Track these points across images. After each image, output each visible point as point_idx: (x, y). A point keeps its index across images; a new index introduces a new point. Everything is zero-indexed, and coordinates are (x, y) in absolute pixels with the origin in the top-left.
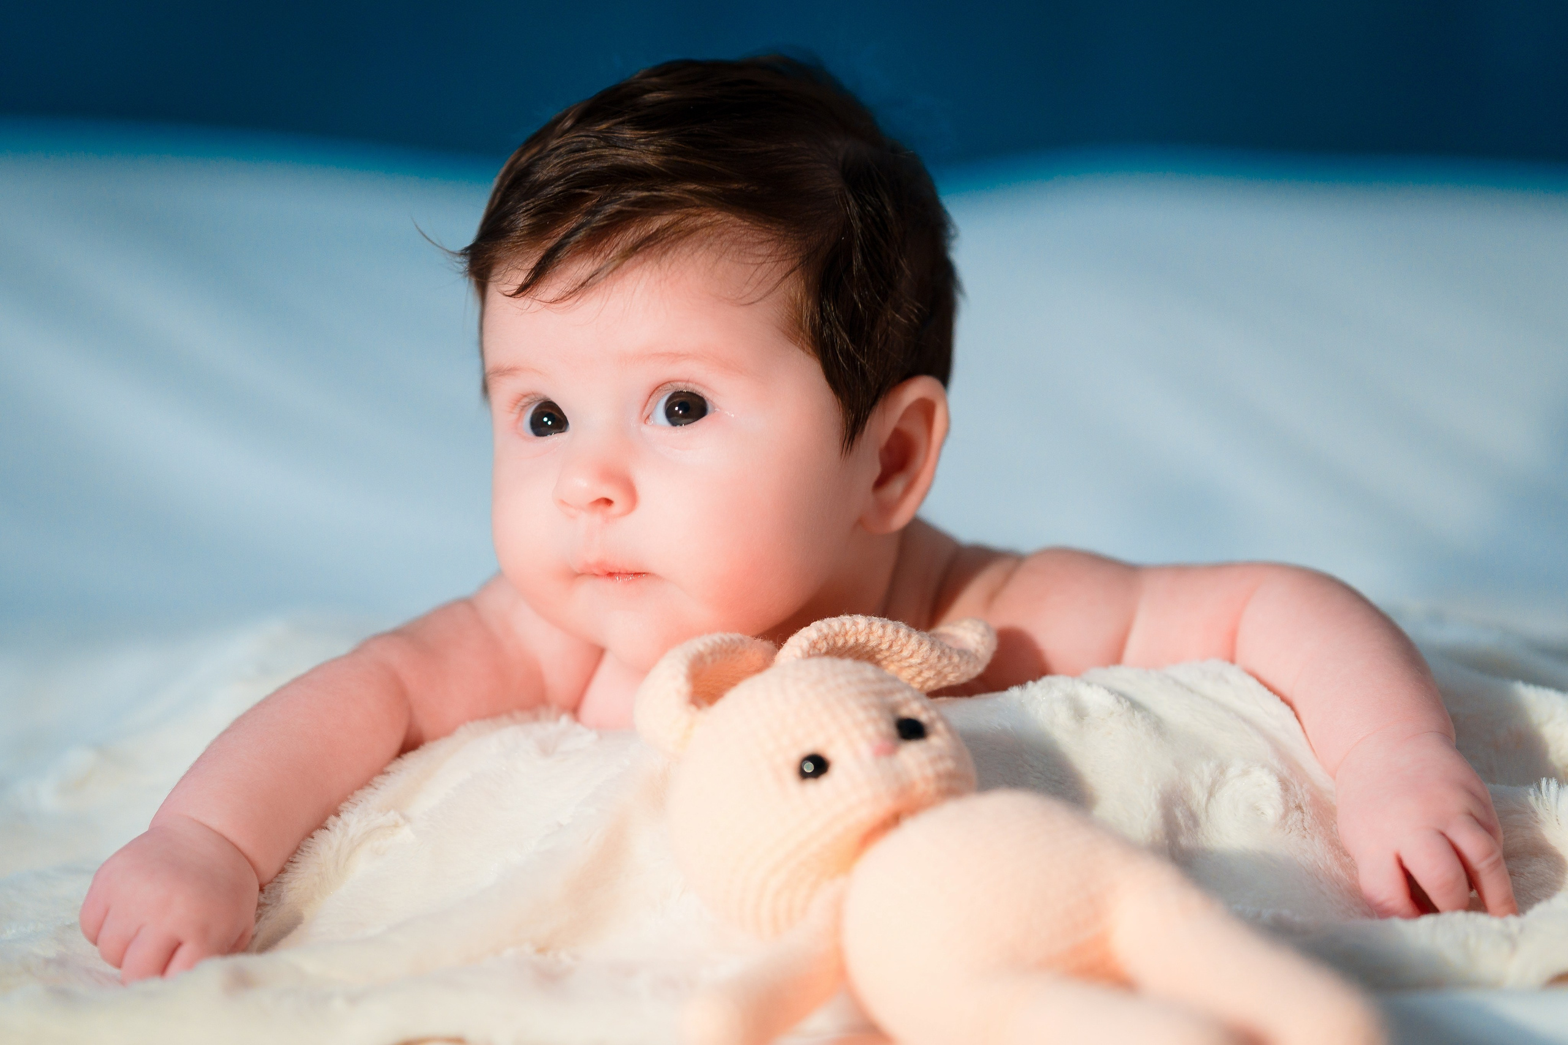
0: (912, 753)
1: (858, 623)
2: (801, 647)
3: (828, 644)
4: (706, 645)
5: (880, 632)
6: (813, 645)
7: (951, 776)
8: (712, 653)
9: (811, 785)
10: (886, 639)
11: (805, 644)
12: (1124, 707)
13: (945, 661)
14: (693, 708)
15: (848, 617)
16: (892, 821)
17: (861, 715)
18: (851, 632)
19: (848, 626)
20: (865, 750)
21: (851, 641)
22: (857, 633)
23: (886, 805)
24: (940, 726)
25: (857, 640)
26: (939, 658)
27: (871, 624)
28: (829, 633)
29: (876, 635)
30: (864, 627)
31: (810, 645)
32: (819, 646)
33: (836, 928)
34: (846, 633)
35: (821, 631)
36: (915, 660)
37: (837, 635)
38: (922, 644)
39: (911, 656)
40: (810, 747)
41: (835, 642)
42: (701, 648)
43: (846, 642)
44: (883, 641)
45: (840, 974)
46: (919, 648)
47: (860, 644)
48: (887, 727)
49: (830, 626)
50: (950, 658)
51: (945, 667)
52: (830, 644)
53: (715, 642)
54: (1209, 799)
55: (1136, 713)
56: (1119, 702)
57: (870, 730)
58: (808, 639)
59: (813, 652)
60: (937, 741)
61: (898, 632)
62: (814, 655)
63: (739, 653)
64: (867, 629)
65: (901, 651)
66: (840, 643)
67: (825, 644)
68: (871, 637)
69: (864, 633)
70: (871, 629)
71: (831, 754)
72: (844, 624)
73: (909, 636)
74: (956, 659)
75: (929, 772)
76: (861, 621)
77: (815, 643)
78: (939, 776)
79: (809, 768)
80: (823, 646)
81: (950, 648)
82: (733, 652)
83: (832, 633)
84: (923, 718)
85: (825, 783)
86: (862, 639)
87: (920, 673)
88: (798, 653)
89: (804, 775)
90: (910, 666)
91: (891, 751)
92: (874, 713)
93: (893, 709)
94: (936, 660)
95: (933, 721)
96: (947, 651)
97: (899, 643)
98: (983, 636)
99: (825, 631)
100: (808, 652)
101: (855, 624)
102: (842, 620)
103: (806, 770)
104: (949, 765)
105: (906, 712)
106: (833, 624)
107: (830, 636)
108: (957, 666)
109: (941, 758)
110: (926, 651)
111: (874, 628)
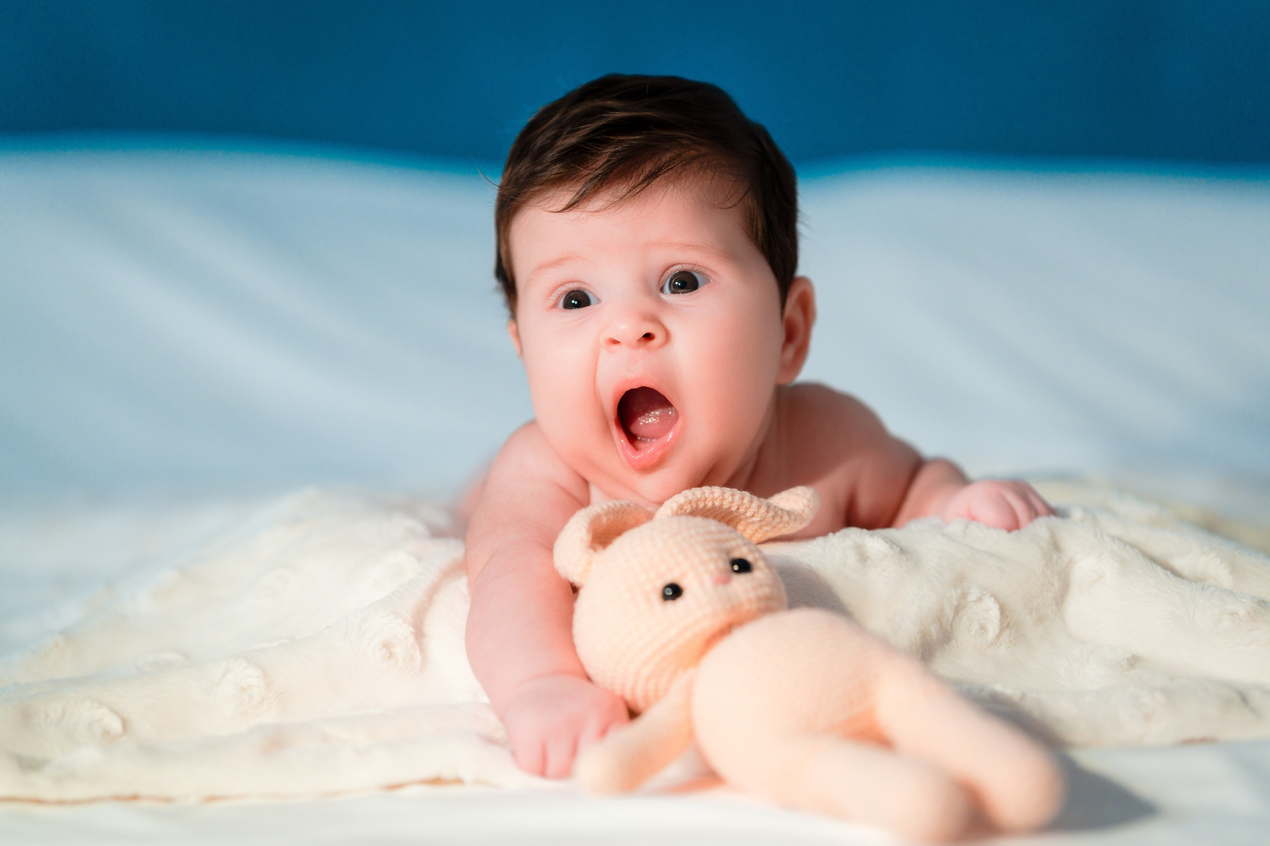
0: (741, 582)
1: (715, 492)
2: (672, 508)
3: (692, 506)
4: (603, 508)
5: (730, 499)
6: (680, 507)
7: (768, 598)
8: (607, 513)
9: (670, 604)
10: (735, 504)
11: (675, 506)
12: (896, 551)
13: (778, 520)
14: (591, 551)
15: (708, 488)
16: (726, 630)
17: (705, 557)
18: (709, 499)
19: (707, 495)
20: (708, 580)
21: (710, 505)
22: (713, 499)
23: (723, 619)
24: (761, 564)
25: (713, 504)
26: (773, 517)
27: (723, 493)
28: (693, 499)
29: (727, 501)
30: (718, 495)
31: (678, 507)
32: (685, 508)
33: (688, 703)
34: (706, 499)
35: (687, 497)
36: (756, 519)
37: (698, 500)
38: (760, 507)
39: (753, 516)
40: (669, 579)
41: (697, 505)
42: (599, 510)
43: (705, 506)
44: (732, 505)
45: (691, 735)
46: (758, 510)
47: (715, 507)
48: (724, 565)
49: (694, 494)
50: (781, 517)
51: (778, 523)
52: (694, 507)
53: (609, 507)
54: (954, 617)
55: (903, 556)
56: (892, 548)
57: (712, 566)
58: (677, 503)
59: (680, 512)
60: (760, 574)
61: (743, 499)
62: (682, 514)
63: (628, 514)
64: (721, 497)
65: (746, 512)
66: (701, 505)
67: (689, 506)
68: (724, 503)
69: (718, 500)
70: (723, 497)
71: (683, 583)
72: (704, 493)
73: (751, 502)
74: (786, 518)
75: (752, 595)
76: (717, 491)
77: (682, 506)
78: (759, 599)
79: (669, 592)
80: (688, 508)
81: (782, 510)
82: (623, 513)
83: (695, 499)
84: (750, 558)
85: (680, 603)
86: (717, 503)
87: (761, 527)
88: (669, 512)
89: (666, 597)
90: (753, 523)
91: (726, 581)
92: (714, 555)
93: (728, 552)
94: (771, 519)
95: (756, 560)
96: (780, 512)
97: (744, 507)
98: (809, 501)
99: (690, 498)
100: (677, 512)
101: (712, 493)
102: (703, 490)
103: (667, 594)
104: (767, 590)
105: (737, 554)
106: (696, 492)
107: (693, 501)
108: (787, 523)
109: (761, 586)
110: (764, 513)
111: (726, 496)
